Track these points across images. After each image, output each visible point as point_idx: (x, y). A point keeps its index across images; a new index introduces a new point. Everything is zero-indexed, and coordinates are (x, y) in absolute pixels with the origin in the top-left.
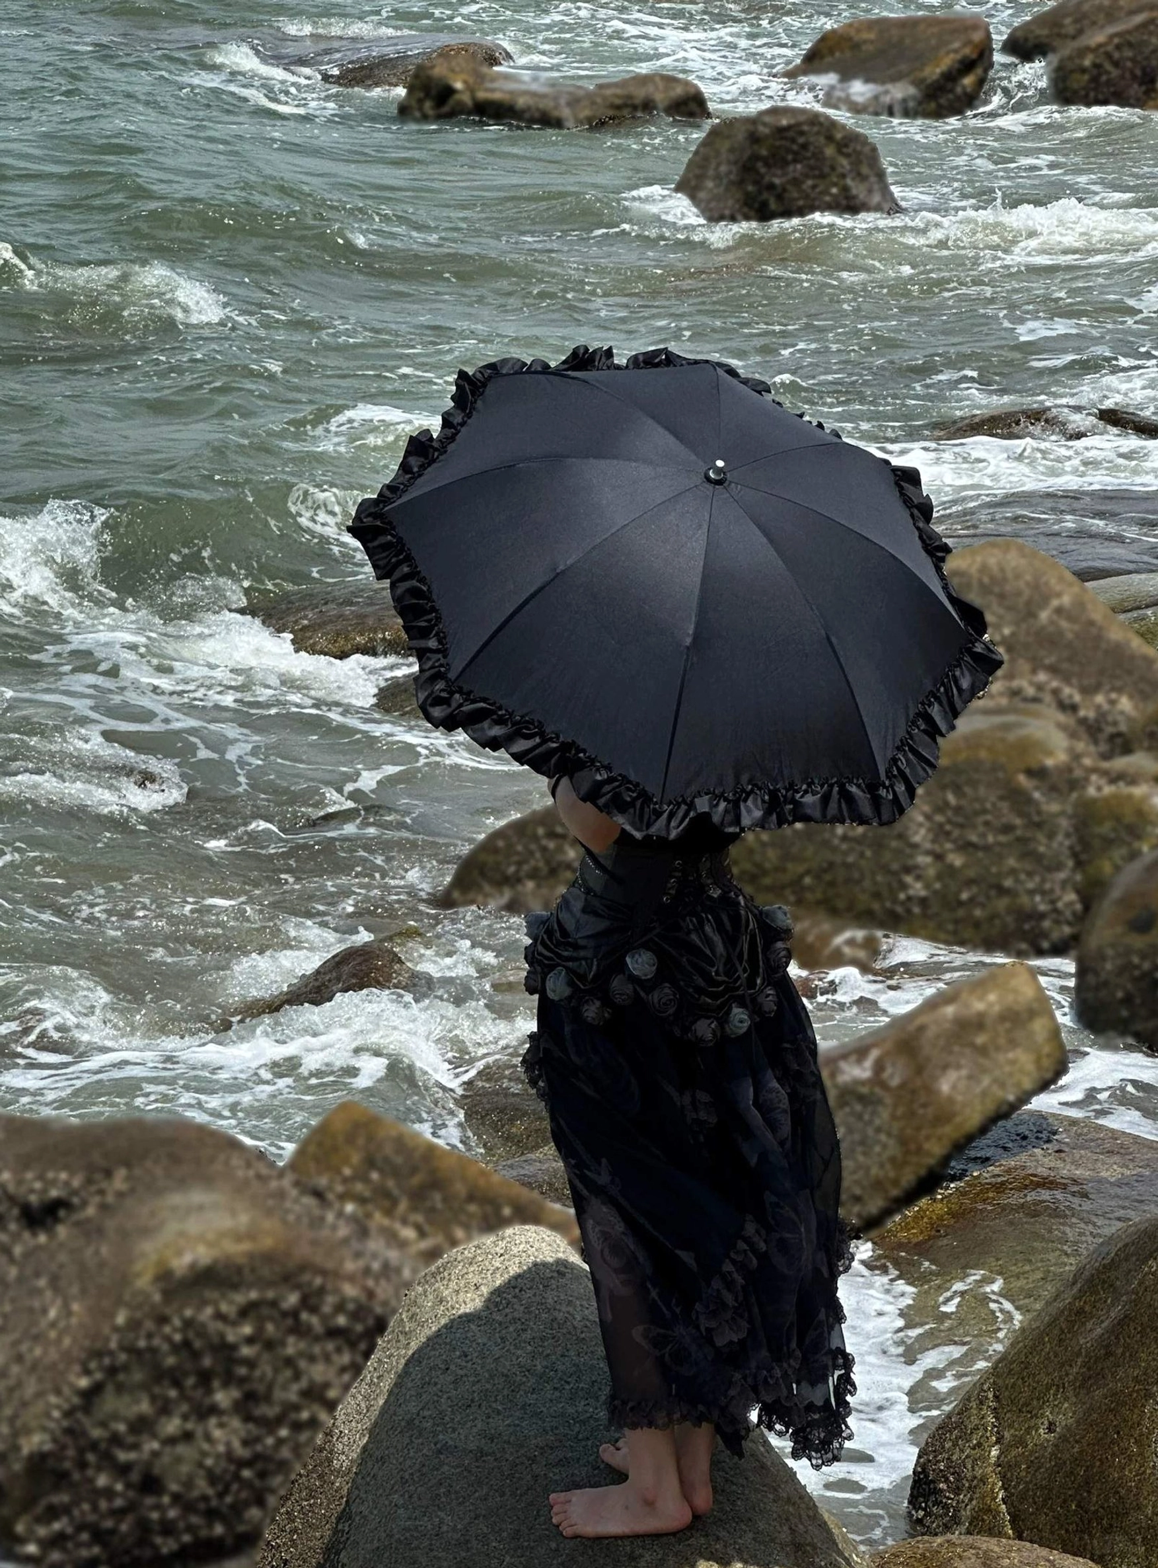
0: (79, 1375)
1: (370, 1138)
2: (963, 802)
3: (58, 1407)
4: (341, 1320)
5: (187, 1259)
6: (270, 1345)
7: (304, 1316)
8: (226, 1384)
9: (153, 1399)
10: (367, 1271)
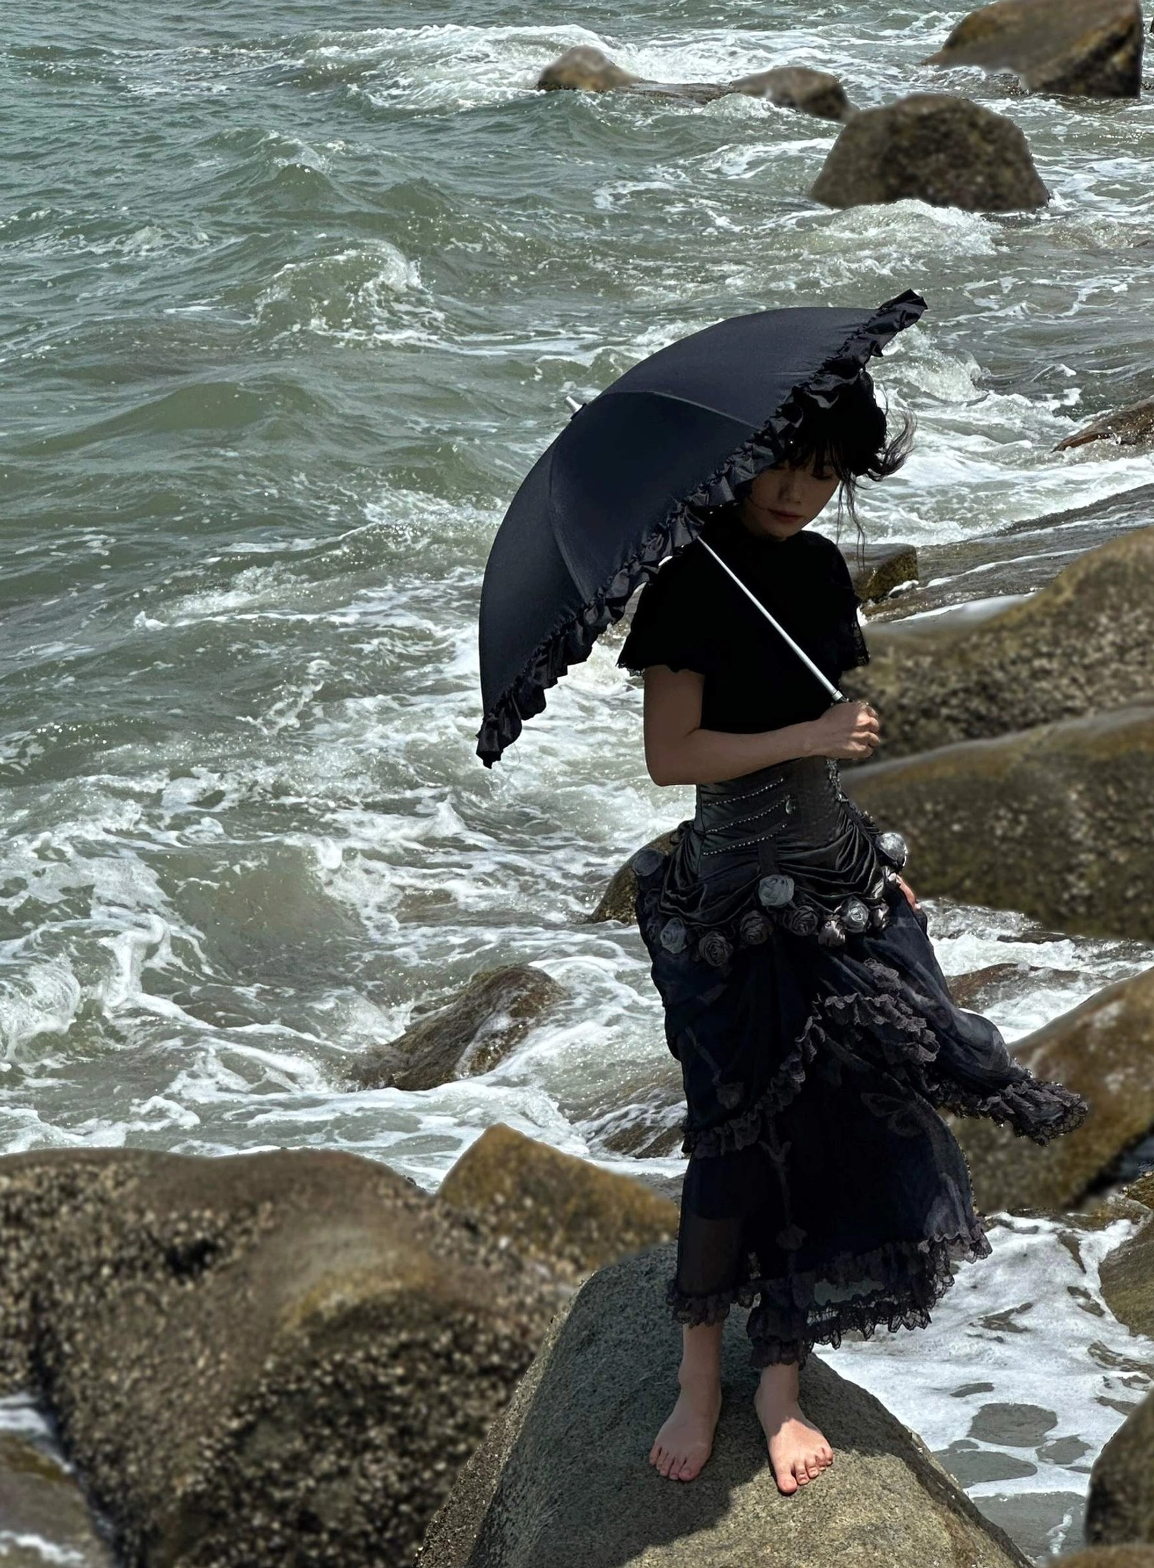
0: (230, 1418)
1: (522, 1161)
2: (1124, 797)
3: (209, 1447)
4: (495, 1359)
5: (335, 1298)
6: (422, 1384)
7: (457, 1356)
8: (380, 1422)
9: (306, 1437)
10: (521, 1306)
